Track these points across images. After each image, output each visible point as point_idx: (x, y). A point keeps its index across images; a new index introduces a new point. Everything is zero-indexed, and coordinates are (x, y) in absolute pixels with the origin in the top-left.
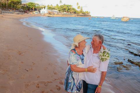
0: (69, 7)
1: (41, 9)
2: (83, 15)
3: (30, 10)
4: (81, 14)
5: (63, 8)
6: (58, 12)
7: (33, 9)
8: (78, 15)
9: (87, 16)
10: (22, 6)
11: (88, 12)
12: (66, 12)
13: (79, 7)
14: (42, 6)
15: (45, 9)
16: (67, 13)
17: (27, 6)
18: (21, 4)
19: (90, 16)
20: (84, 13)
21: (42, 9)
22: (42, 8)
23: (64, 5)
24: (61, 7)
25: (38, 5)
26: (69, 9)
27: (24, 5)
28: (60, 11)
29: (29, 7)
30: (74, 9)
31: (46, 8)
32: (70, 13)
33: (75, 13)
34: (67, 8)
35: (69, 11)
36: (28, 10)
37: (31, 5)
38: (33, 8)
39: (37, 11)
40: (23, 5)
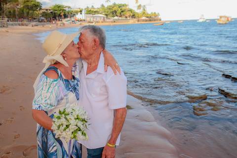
0: (123, 8)
1: (75, 15)
2: (147, 19)
3: (57, 18)
4: (144, 18)
5: (111, 11)
6: (104, 18)
7: (61, 16)
8: (138, 21)
9: (155, 20)
10: (43, 13)
11: (155, 13)
12: (117, 16)
13: (139, 7)
14: (76, 10)
15: (81, 14)
16: (120, 18)
17: (51, 11)
18: (40, 9)
19: (160, 20)
20: (149, 16)
21: (77, 14)
22: (77, 12)
23: (115, 4)
24: (110, 8)
25: (69, 7)
26: (123, 11)
27: (47, 10)
28: (107, 15)
29: (55, 13)
30: (131, 10)
31: (83, 12)
32: (125, 18)
33: (133, 16)
34: (119, 9)
35: (123, 15)
36: (53, 18)
37: (57, 9)
38: (62, 14)
39: (69, 19)
40: (45, 10)
